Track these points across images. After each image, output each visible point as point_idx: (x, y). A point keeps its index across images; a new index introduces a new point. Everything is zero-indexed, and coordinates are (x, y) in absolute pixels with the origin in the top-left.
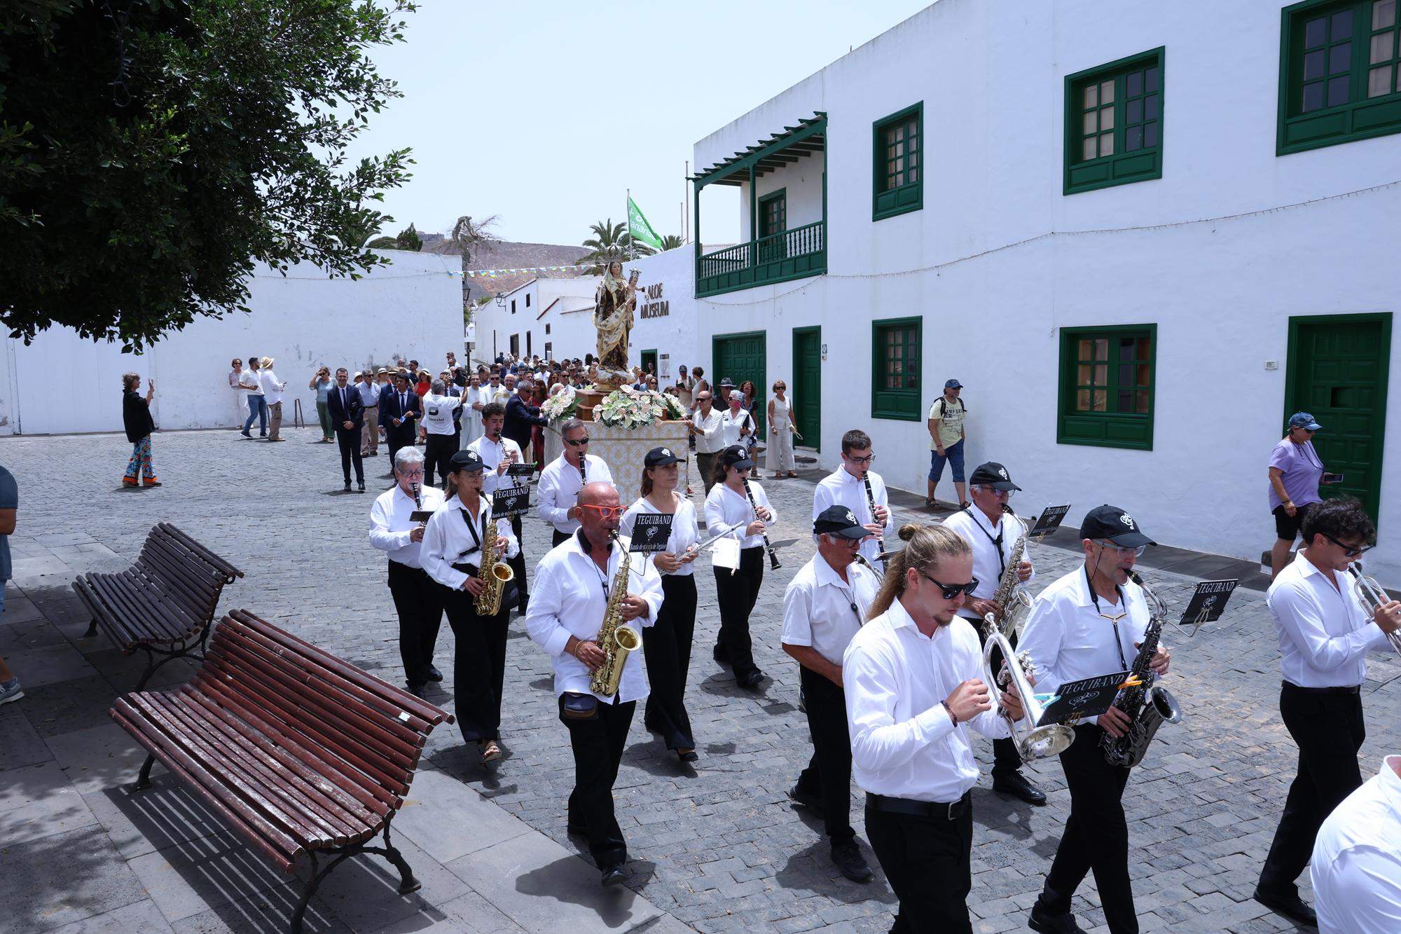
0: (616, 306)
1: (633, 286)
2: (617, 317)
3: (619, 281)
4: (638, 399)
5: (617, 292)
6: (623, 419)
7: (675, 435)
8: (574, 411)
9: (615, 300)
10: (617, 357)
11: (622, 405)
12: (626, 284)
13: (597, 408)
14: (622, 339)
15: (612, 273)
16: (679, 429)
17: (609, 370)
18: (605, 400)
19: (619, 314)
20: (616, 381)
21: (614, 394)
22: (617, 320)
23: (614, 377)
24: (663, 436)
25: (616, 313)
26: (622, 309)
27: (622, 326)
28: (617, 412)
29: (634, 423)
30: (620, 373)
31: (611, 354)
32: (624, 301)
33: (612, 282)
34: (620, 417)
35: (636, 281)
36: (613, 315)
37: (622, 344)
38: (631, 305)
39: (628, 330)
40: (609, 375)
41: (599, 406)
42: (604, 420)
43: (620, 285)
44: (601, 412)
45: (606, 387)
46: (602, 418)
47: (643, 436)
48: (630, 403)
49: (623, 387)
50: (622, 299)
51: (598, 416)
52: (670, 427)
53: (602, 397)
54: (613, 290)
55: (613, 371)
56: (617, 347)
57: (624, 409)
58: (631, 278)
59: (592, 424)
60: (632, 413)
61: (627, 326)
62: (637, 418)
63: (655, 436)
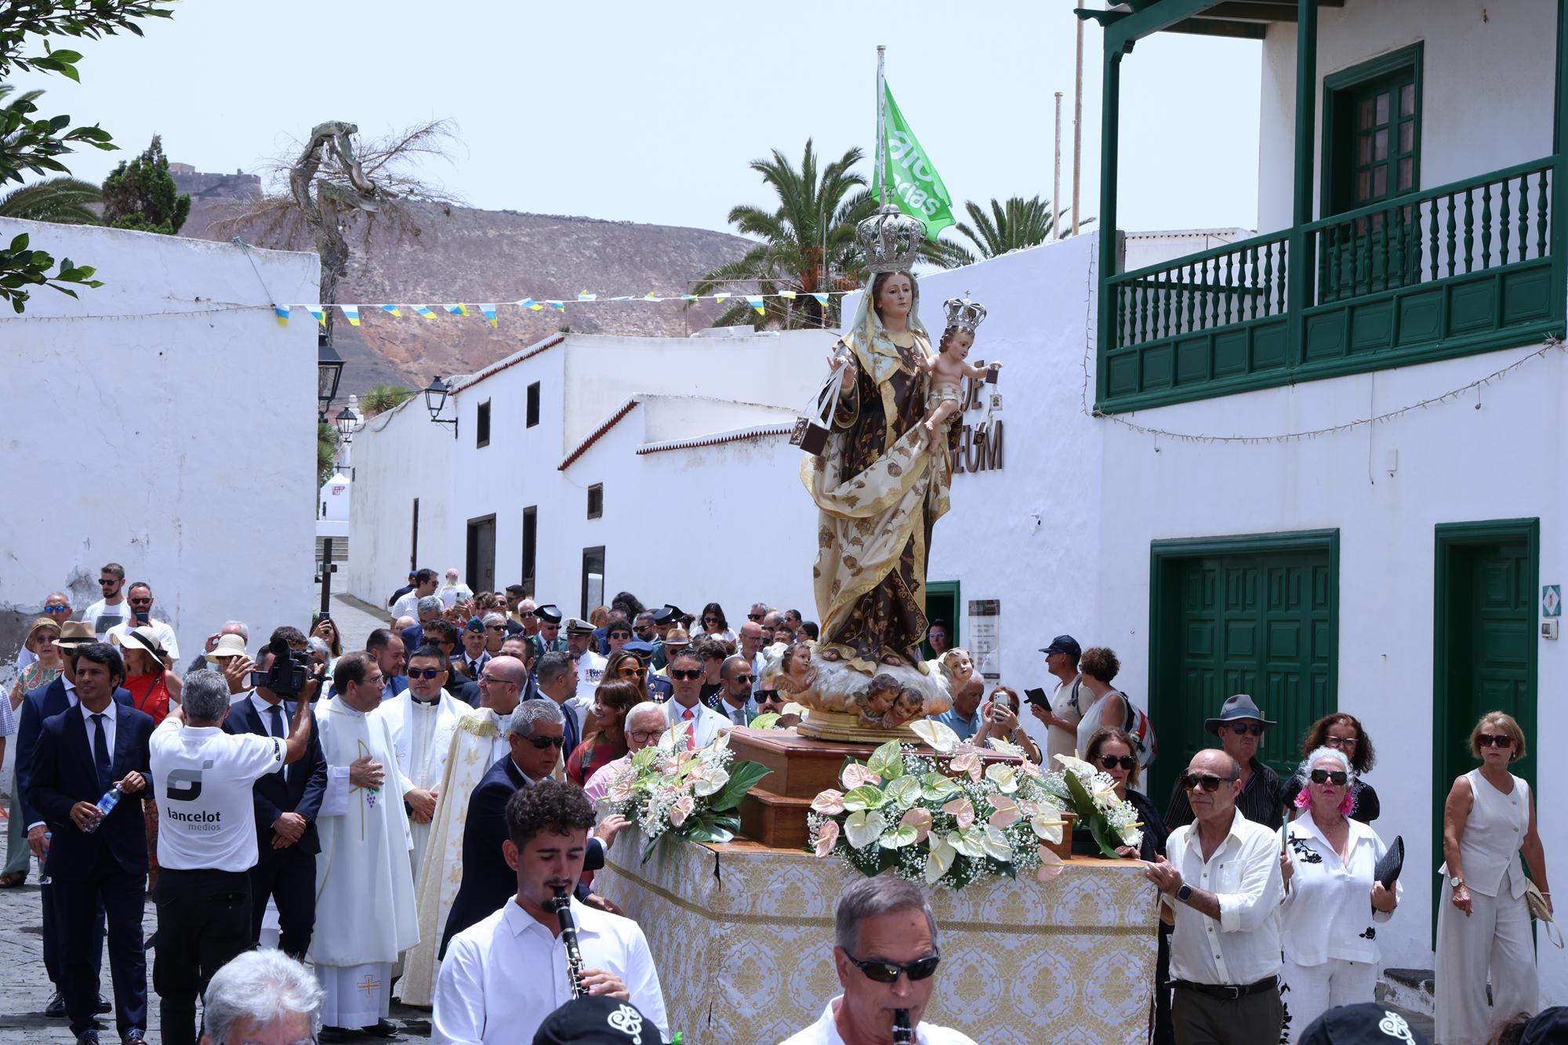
0: (891, 432)
1: (956, 360)
2: (893, 470)
3: (905, 341)
4: (976, 777)
5: (898, 379)
6: (923, 848)
7: (1108, 917)
8: (732, 812)
9: (891, 410)
10: (890, 616)
11: (918, 793)
12: (931, 355)
13: (826, 802)
14: (908, 551)
15: (880, 312)
16: (1123, 896)
17: (859, 663)
18: (853, 775)
19: (902, 461)
20: (884, 702)
21: (887, 753)
22: (896, 482)
23: (880, 687)
24: (1063, 916)
25: (892, 456)
26: (913, 440)
27: (912, 502)
28: (897, 822)
29: (960, 864)
30: (900, 674)
31: (866, 603)
32: (922, 413)
33: (881, 345)
34: (909, 839)
35: (966, 345)
36: (881, 465)
37: (907, 569)
38: (946, 429)
39: (929, 518)
40: (860, 682)
41: (831, 794)
42: (849, 849)
43: (908, 356)
44: (842, 818)
45: (846, 726)
46: (842, 840)
47: (990, 913)
48: (946, 788)
49: (920, 728)
50: (913, 407)
51: (830, 832)
52: (1089, 884)
53: (840, 761)
54: (883, 371)
55: (871, 666)
56: (891, 578)
57: (925, 811)
58: (951, 332)
59: (805, 862)
60: (953, 824)
61: (926, 504)
62: (973, 847)
63: (1035, 916)
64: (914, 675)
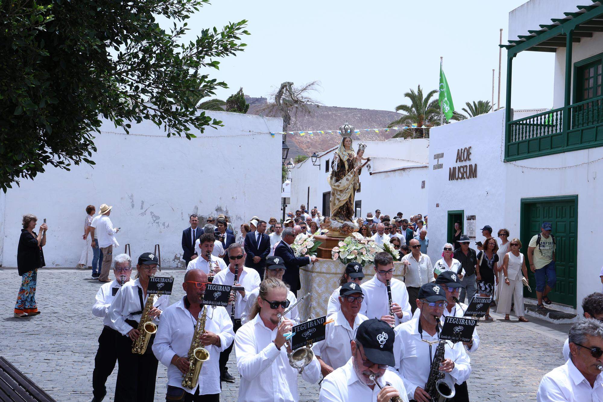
0: (347, 172)
1: (360, 156)
2: (347, 180)
3: (349, 152)
4: (366, 244)
5: (348, 160)
6: (356, 258)
8: (315, 252)
9: (347, 167)
10: (346, 210)
11: (354, 247)
12: (355, 155)
13: (335, 249)
14: (350, 197)
15: (344, 146)
17: (340, 221)
18: (341, 244)
19: (349, 178)
20: (345, 229)
21: (348, 239)
22: (348, 182)
23: (345, 226)
25: (347, 177)
26: (351, 173)
27: (351, 187)
28: (351, 253)
29: (364, 261)
30: (349, 223)
31: (341, 208)
32: (353, 168)
33: (344, 153)
34: (353, 257)
35: (363, 153)
36: (345, 178)
37: (350, 200)
38: (358, 171)
39: (354, 190)
40: (340, 225)
41: (336, 248)
42: (341, 259)
43: (350, 155)
44: (339, 252)
45: (336, 234)
46: (339, 257)
48: (360, 246)
49: (354, 234)
50: (351, 166)
51: (337, 255)
53: (338, 241)
54: (345, 159)
55: (343, 221)
56: (346, 203)
57: (356, 251)
58: (359, 150)
59: (331, 261)
60: (362, 254)
61: (354, 187)
62: (366, 258)
64: (351, 223)
